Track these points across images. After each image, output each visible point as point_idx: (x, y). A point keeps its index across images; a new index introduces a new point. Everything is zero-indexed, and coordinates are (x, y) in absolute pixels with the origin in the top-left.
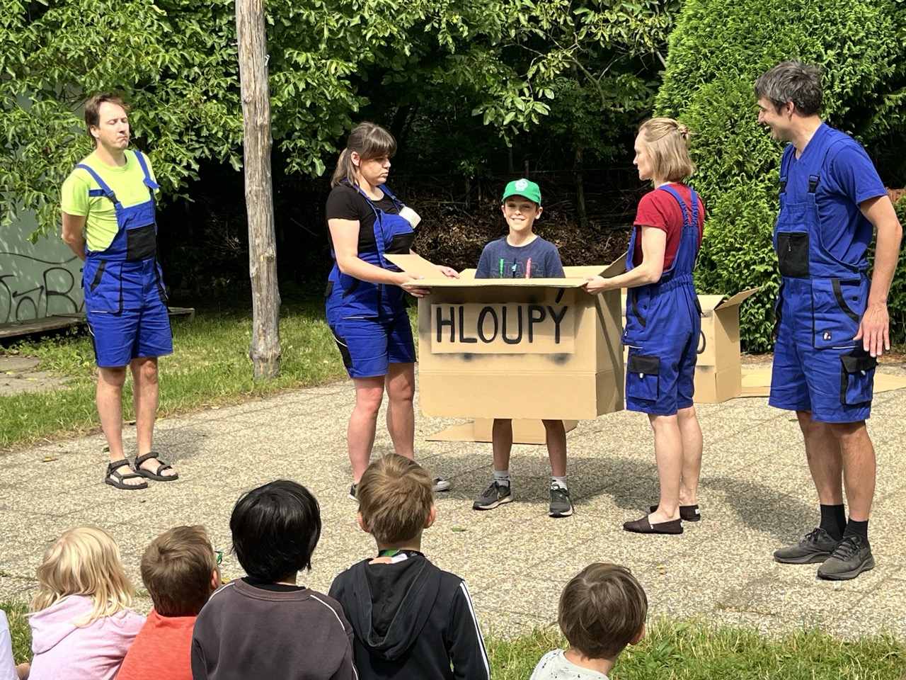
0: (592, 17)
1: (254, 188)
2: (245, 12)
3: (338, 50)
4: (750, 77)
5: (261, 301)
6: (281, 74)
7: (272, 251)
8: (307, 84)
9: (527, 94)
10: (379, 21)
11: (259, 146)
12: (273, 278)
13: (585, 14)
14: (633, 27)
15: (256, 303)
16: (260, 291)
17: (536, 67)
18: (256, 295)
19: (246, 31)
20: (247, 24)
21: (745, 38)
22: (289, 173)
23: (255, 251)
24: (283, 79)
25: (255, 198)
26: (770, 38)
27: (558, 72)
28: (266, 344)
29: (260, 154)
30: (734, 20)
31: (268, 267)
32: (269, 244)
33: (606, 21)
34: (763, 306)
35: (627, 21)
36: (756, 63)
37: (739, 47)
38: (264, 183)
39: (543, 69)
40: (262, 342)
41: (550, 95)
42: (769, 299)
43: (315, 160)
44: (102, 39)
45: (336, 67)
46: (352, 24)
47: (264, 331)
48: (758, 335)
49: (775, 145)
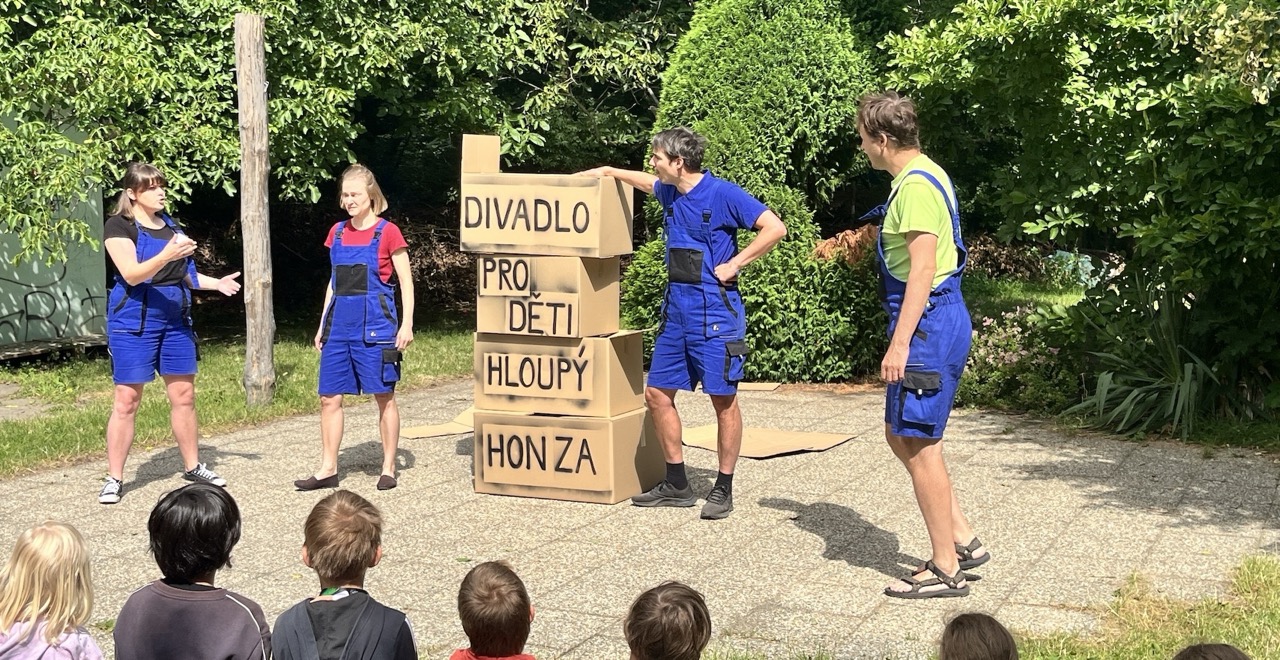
0: (587, 52)
1: (251, 213)
2: (245, 39)
3: (335, 79)
4: (741, 115)
5: (256, 327)
6: (278, 101)
7: (268, 277)
8: (305, 111)
9: (523, 126)
10: (378, 52)
11: (257, 172)
12: (269, 303)
13: (580, 50)
14: (626, 63)
15: (250, 329)
16: (254, 317)
17: (532, 100)
18: (250, 322)
19: (245, 57)
20: (246, 50)
21: (736, 78)
22: (284, 199)
23: (250, 277)
24: (280, 106)
25: (251, 224)
26: (760, 79)
27: (554, 105)
28: (260, 371)
29: (257, 179)
30: (725, 61)
31: (264, 293)
32: (264, 270)
33: (600, 56)
34: (754, 336)
35: (620, 57)
36: (746, 103)
37: (731, 87)
38: (261, 209)
39: (539, 102)
40: (255, 369)
41: (546, 127)
42: (759, 329)
43: (311, 187)
44: (95, 62)
45: (334, 95)
46: (351, 55)
47: (258, 358)
48: (749, 364)
49: (764, 181)
